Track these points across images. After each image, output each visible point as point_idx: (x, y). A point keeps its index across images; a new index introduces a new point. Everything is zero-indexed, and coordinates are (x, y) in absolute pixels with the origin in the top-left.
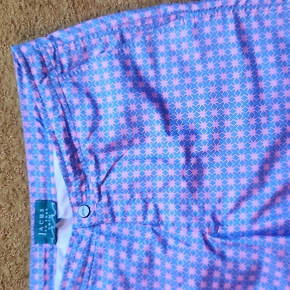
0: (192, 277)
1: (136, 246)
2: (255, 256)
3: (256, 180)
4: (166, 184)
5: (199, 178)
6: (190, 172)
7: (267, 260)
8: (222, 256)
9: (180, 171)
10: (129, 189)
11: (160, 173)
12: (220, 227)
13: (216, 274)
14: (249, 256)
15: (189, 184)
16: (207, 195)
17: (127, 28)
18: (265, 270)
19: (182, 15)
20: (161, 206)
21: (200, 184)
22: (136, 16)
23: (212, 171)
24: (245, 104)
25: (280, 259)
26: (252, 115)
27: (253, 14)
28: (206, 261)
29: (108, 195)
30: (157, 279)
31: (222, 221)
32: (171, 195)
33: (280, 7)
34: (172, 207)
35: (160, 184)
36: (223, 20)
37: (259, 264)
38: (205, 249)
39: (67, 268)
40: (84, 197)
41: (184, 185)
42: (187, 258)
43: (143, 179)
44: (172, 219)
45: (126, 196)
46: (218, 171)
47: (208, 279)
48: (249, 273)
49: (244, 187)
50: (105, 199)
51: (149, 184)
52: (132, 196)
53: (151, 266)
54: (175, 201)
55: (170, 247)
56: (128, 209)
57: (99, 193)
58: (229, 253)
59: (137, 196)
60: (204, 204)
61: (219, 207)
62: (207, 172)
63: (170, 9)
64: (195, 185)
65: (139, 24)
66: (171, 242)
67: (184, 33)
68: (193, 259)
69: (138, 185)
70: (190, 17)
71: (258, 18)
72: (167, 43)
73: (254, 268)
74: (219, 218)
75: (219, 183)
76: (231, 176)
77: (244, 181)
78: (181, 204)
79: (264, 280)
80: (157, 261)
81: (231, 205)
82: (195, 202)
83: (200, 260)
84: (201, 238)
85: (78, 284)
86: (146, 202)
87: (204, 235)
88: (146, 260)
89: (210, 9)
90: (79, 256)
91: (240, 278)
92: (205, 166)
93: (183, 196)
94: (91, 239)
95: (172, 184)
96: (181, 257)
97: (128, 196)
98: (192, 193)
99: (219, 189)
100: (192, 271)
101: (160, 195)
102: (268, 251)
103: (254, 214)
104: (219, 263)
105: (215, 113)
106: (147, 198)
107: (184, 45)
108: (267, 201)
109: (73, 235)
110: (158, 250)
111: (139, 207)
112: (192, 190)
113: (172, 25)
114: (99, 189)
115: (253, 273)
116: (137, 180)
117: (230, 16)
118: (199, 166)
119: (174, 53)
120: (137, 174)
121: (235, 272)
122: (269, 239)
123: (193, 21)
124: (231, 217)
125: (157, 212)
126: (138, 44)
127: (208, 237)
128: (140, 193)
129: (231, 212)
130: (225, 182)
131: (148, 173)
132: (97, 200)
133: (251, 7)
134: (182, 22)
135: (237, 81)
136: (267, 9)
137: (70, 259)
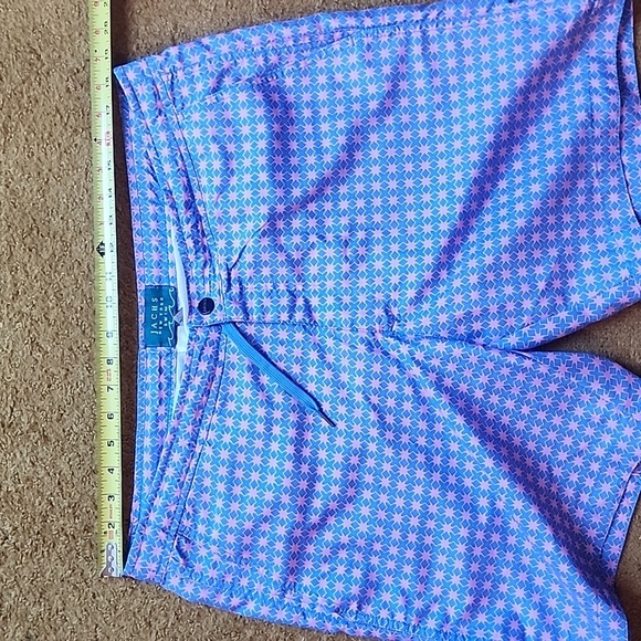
0: (358, 389)
4: (322, 269)
5: (368, 259)
12: (396, 323)
13: (392, 388)
16: (378, 281)
17: (273, 49)
19: (350, 32)
20: (314, 302)
21: (370, 266)
22: (287, 32)
24: (433, 156)
26: (442, 172)
27: (447, 32)
29: (240, 284)
31: (399, 315)
33: (484, 21)
34: (331, 300)
35: (314, 270)
36: (406, 39)
39: (186, 385)
40: (207, 285)
42: (352, 364)
44: (329, 316)
45: (266, 286)
49: (428, 268)
50: (235, 289)
52: (275, 287)
54: (335, 292)
55: (330, 351)
56: (269, 303)
57: (229, 279)
59: (282, 287)
60: (374, 293)
61: (394, 296)
62: (380, 250)
63: (334, 23)
64: (362, 268)
65: (291, 43)
67: (353, 58)
69: (283, 272)
70: (361, 35)
71: (455, 37)
72: (330, 73)
74: (395, 311)
75: (395, 263)
76: (411, 253)
77: (429, 260)
78: (342, 295)
80: (311, 371)
81: (410, 293)
82: (362, 291)
84: (371, 339)
85: (200, 408)
86: (293, 295)
89: (389, 24)
90: (203, 366)
92: (378, 242)
94: (218, 344)
97: (270, 286)
98: (358, 279)
99: (395, 272)
101: (314, 286)
105: (392, 168)
106: (295, 290)
107: (354, 75)
109: (191, 338)
110: (314, 355)
111: (285, 301)
112: (358, 275)
113: (336, 46)
114: (229, 274)
116: (282, 264)
117: (416, 34)
118: (369, 242)
119: (339, 86)
123: (366, 40)
124: (411, 310)
125: (309, 309)
126: (289, 73)
127: (379, 336)
128: (287, 282)
131: (297, 255)
132: (224, 289)
133: (445, 21)
134: (350, 42)
135: (423, 125)
136: (466, 23)
137: (190, 371)
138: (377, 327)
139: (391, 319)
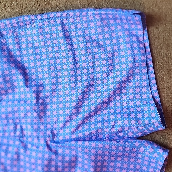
0: (39, 165)
1: (10, 149)
2: (74, 153)
3: (74, 111)
4: (26, 114)
5: (44, 111)
6: (39, 108)
7: (80, 154)
8: (56, 153)
9: (33, 107)
10: (6, 118)
11: (22, 108)
12: (56, 137)
13: (53, 163)
14: (71, 152)
15: (38, 114)
16: (49, 120)
17: (3, 29)
18: (80, 159)
19: (33, 21)
20: (24, 127)
21: (45, 114)
22: (8, 22)
23: (51, 107)
24: (69, 70)
25: (86, 153)
26: (72, 76)
27: (71, 21)
28: (47, 156)
30: (22, 167)
31: (57, 134)
32: (29, 120)
33: (85, 17)
34: (29, 127)
35: (22, 115)
36: (55, 24)
37: (76, 157)
38: (46, 149)
41: (35, 114)
42: (37, 155)
43: (13, 112)
44: (29, 133)
45: (4, 122)
46: (55, 106)
47: (49, 165)
48: (71, 162)
49: (67, 115)
51: (17, 115)
52: (8, 122)
53: (18, 159)
54: (31, 124)
55: (29, 149)
56: (6, 128)
58: (60, 151)
59: (11, 121)
60: (47, 125)
61: (55, 126)
62: (49, 107)
63: (26, 18)
64: (42, 114)
65: (10, 26)
66: (29, 146)
67: (34, 31)
68: (40, 155)
69: (11, 116)
70: (37, 23)
71: (74, 23)
72: (26, 37)
73: (73, 159)
74: (55, 132)
75: (55, 113)
76: (61, 109)
77: (68, 112)
78: (34, 125)
79: (79, 165)
80: (22, 157)
81: (61, 125)
82: (42, 124)
83: (43, 156)
84: (45, 144)
86: (16, 125)
87: (46, 142)
88: (15, 157)
89: (48, 18)
91: (66, 165)
92: (48, 104)
93: (35, 120)
95: (29, 114)
96: (34, 154)
98: (40, 119)
99: (55, 116)
100: (39, 162)
101: (23, 121)
102: (80, 149)
103: (73, 129)
104: (54, 157)
105: (53, 74)
106: (16, 122)
107: (35, 38)
108: (79, 122)
110: (22, 151)
111: (12, 127)
112: (40, 117)
113: (28, 27)
115: (73, 162)
116: (10, 112)
117: (59, 22)
118: (44, 104)
119: (30, 42)
120: (10, 109)
121: (63, 161)
122: (80, 143)
123: (39, 24)
124: (62, 131)
125: (22, 130)
126: (10, 37)
127: (49, 143)
128: (12, 120)
129: (61, 128)
130: (58, 112)
131: (16, 109)
133: (70, 17)
134: (33, 25)
135: (64, 57)
136: (78, 18)
138: (48, 139)
139: (54, 135)
